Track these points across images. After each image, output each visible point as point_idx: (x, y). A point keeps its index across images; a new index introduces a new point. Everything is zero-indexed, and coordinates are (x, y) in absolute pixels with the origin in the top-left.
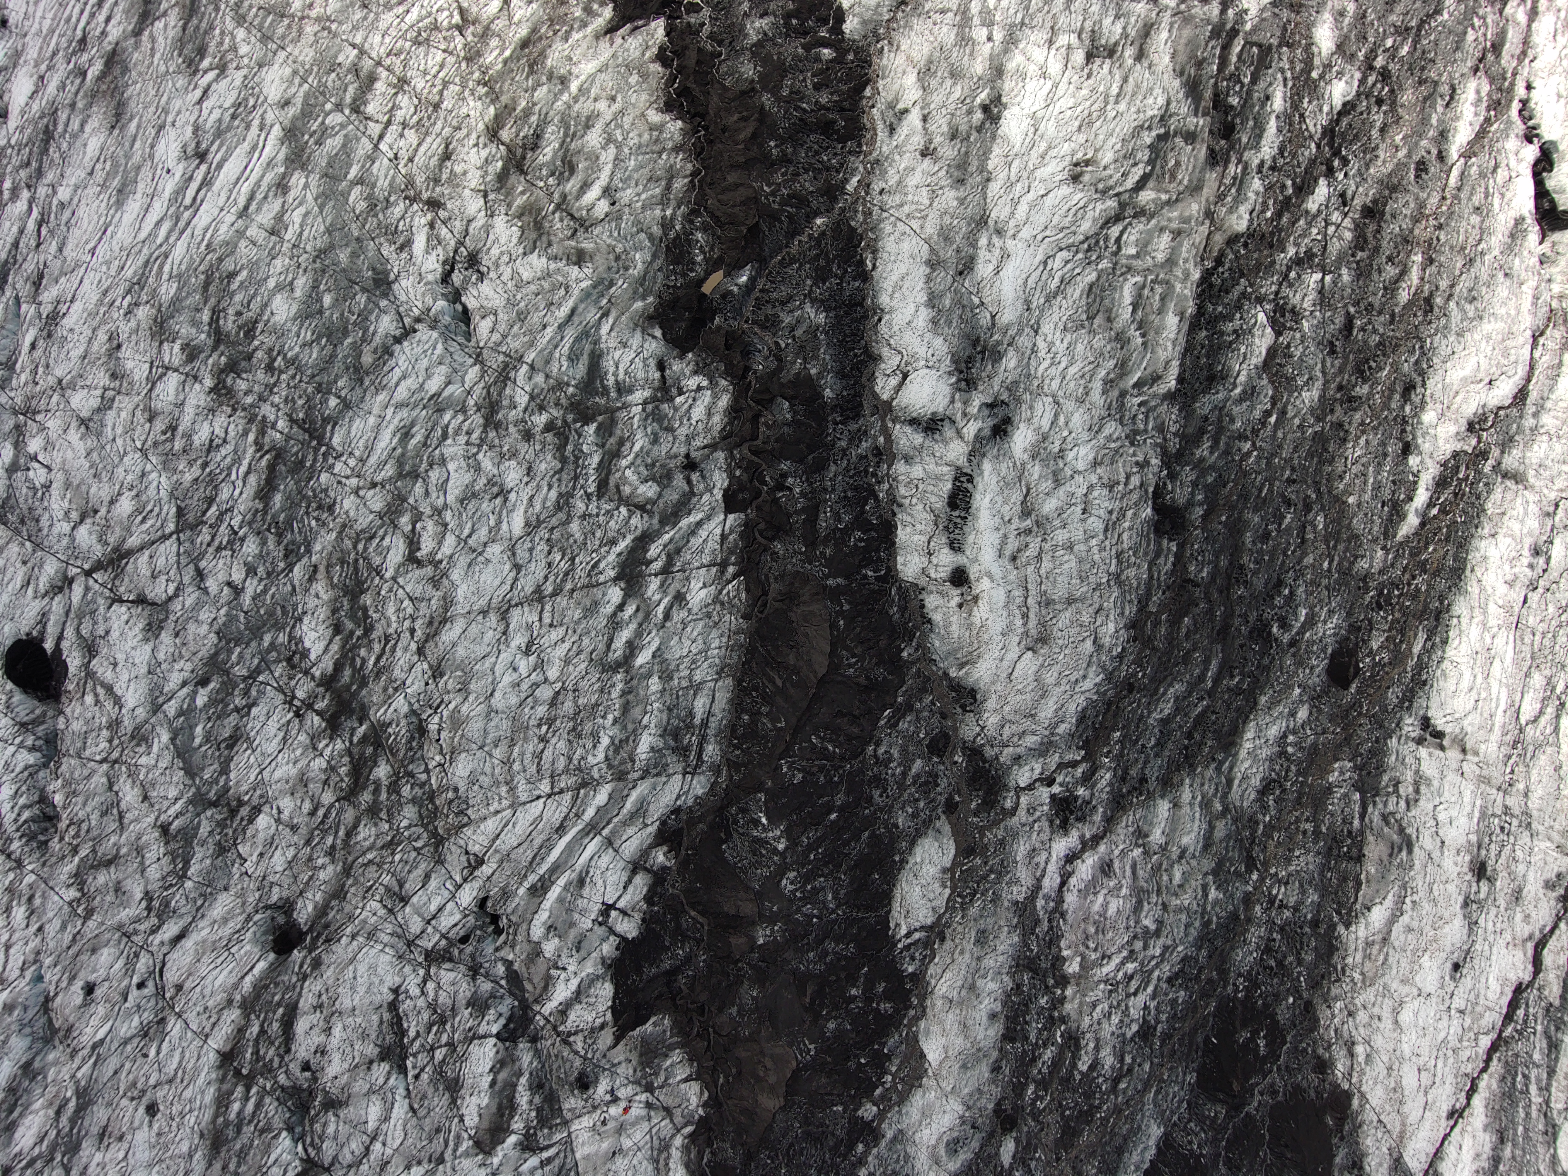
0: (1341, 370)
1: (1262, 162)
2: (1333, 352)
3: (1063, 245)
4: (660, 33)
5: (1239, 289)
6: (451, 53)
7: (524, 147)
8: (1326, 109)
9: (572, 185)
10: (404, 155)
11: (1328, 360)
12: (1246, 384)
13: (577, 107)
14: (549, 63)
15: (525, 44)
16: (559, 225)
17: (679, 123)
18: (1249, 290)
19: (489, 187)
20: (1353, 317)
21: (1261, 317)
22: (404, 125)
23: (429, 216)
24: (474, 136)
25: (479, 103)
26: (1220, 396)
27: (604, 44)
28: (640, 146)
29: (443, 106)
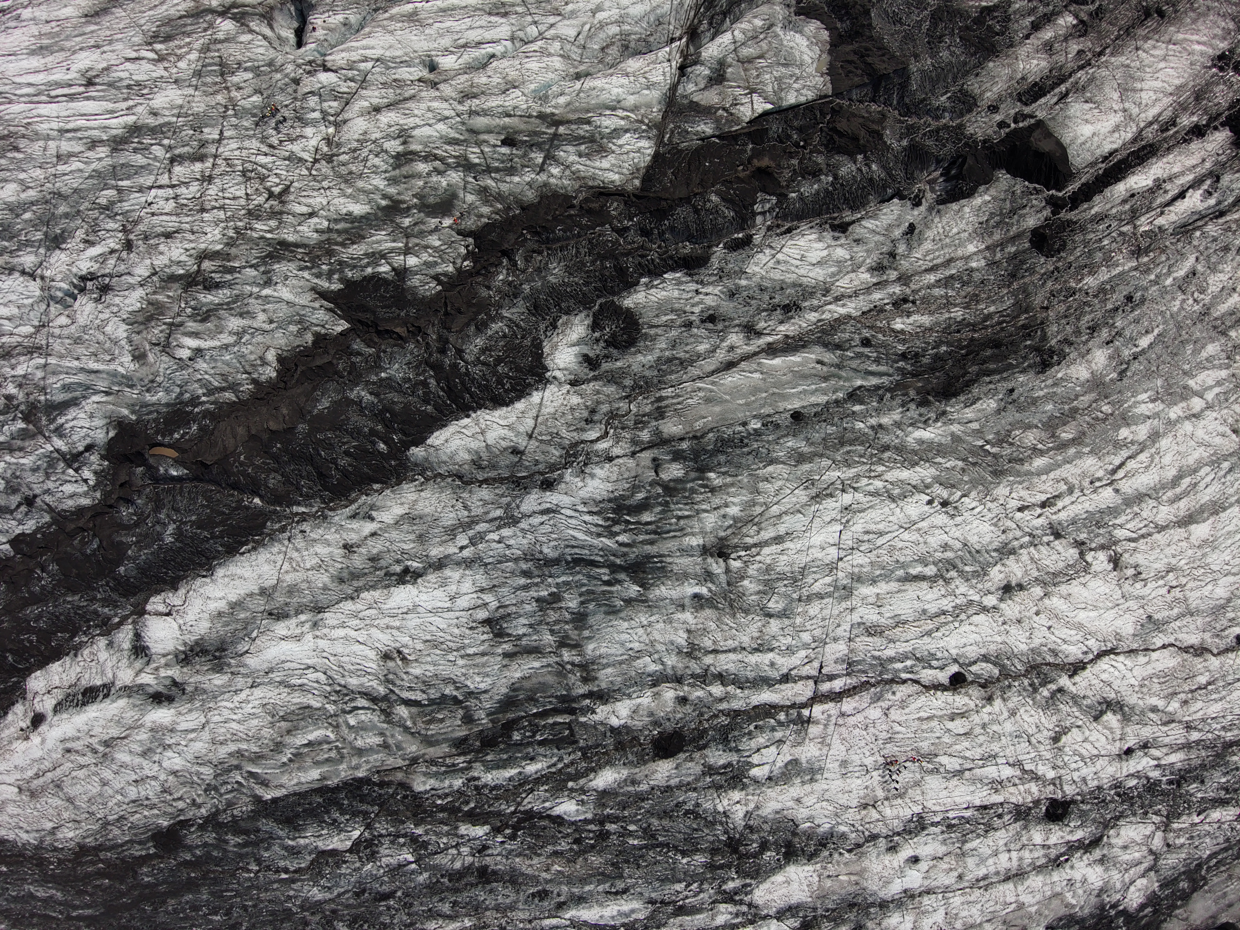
0: (348, 906)
1: (478, 779)
2: (357, 895)
3: (329, 673)
4: (339, 329)
5: (370, 809)
6: (248, 199)
7: (205, 280)
8: (547, 804)
9: (192, 325)
10: (154, 207)
11: (350, 894)
12: (299, 846)
13: (252, 301)
14: (276, 266)
15: (284, 244)
16: (156, 332)
17: (274, 375)
18: (372, 815)
19: (161, 273)
20: (394, 897)
21: (356, 834)
22: (176, 197)
23: (117, 247)
24: (193, 245)
25: (219, 236)
26: (281, 833)
27: (309, 296)
28: (242, 356)
29: (205, 215)
